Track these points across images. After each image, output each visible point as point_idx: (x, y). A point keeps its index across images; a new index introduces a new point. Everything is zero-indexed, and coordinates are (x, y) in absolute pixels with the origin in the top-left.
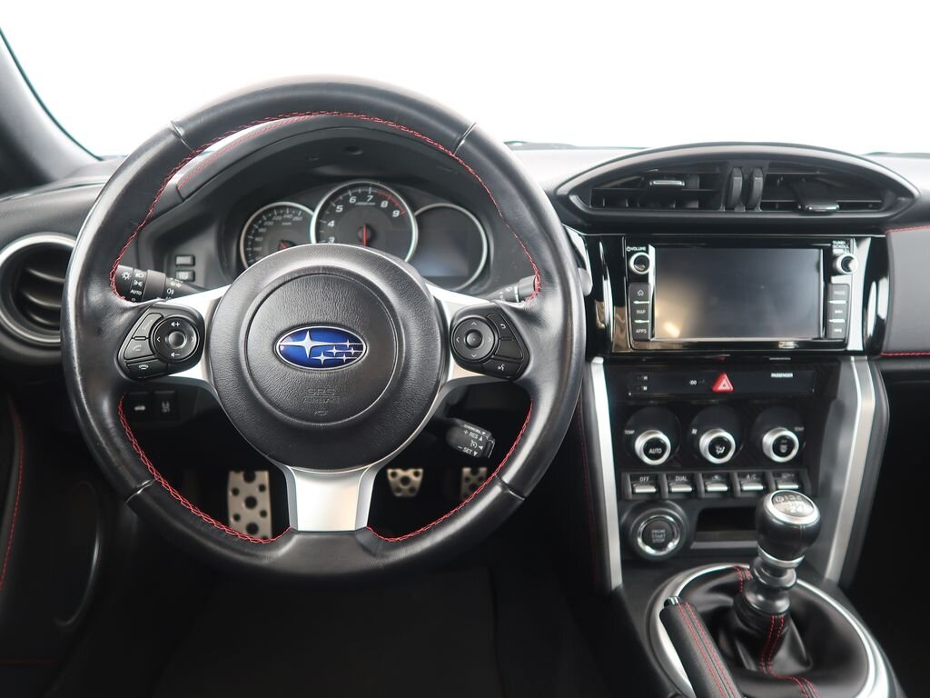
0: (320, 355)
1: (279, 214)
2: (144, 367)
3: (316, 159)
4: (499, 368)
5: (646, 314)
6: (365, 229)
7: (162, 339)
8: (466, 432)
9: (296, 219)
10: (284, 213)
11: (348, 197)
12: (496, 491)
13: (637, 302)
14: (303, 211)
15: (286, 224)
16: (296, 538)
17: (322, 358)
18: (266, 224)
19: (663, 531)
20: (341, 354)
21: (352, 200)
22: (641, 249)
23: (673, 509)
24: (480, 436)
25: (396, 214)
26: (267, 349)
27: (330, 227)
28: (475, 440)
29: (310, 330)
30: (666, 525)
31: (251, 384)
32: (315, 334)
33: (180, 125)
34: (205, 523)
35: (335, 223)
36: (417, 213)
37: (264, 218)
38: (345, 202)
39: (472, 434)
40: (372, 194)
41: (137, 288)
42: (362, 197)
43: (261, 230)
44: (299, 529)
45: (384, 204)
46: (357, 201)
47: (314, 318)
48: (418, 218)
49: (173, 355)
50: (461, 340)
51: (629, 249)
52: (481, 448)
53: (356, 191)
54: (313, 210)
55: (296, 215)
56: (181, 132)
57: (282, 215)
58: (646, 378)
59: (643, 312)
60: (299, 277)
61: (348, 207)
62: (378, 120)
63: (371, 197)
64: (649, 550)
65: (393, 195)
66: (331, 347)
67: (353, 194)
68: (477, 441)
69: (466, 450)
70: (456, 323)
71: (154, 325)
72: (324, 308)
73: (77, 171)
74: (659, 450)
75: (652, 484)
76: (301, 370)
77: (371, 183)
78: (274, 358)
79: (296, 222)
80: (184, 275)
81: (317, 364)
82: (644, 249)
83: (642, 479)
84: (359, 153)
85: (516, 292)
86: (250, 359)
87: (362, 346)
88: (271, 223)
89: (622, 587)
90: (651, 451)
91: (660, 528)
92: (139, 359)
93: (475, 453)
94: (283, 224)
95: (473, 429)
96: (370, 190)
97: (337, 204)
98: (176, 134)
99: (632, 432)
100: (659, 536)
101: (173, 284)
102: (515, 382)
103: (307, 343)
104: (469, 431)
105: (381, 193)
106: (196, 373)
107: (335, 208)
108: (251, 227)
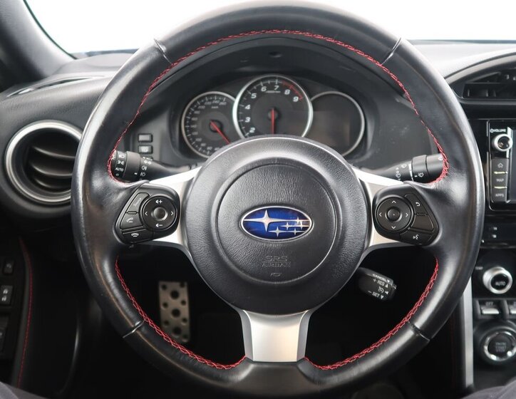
0: (275, 229)
1: (209, 101)
2: (135, 235)
3: (245, 61)
4: (414, 237)
5: (504, 182)
6: (273, 111)
7: (149, 214)
8: (375, 280)
9: (222, 103)
10: (213, 100)
11: (260, 87)
12: (409, 334)
13: (496, 173)
14: (227, 98)
15: (215, 107)
16: (252, 367)
17: (278, 231)
18: (200, 107)
19: (504, 344)
20: (292, 229)
21: (263, 89)
22: (502, 130)
23: (510, 326)
24: (386, 284)
25: (296, 99)
26: (233, 224)
27: (247, 110)
28: (381, 286)
29: (268, 209)
30: (506, 338)
31: (221, 251)
32: (272, 213)
33: (163, 43)
34: (182, 354)
35: (251, 107)
36: (313, 99)
37: (199, 103)
38: (258, 91)
39: (379, 282)
40: (278, 84)
41: (120, 166)
42: (271, 87)
43: (196, 112)
44: (254, 360)
45: (287, 92)
46: (267, 90)
47: (272, 200)
48: (313, 103)
49: (157, 225)
50: (383, 215)
51: (492, 131)
52: (387, 293)
53: (266, 82)
54: (235, 97)
55: (221, 101)
56: (164, 49)
57: (212, 100)
58: (496, 229)
59: (502, 180)
60: (258, 167)
61: (260, 94)
62: (319, 37)
63: (278, 87)
64: (494, 357)
65: (294, 85)
66: (285, 223)
67: (264, 85)
68: (384, 287)
69: (375, 294)
70: (378, 202)
71: (142, 202)
72: (280, 192)
73: (60, 69)
74: (503, 283)
75: (495, 308)
76: (261, 241)
77: (277, 76)
78: (238, 231)
79: (222, 106)
80: (145, 149)
81: (274, 236)
82: (504, 130)
83: (488, 304)
84: (278, 56)
85: (410, 168)
86: (220, 231)
87: (309, 222)
88: (203, 107)
89: (473, 386)
90: (497, 284)
91: (501, 341)
92: (132, 228)
93: (382, 297)
94: (213, 107)
95: (380, 278)
96: (277, 81)
97: (252, 92)
98: (160, 51)
99: (481, 268)
100: (501, 347)
101: (146, 162)
102: (425, 247)
103: (266, 220)
104: (377, 279)
105: (284, 83)
106: (174, 238)
107: (251, 96)
108: (189, 110)
